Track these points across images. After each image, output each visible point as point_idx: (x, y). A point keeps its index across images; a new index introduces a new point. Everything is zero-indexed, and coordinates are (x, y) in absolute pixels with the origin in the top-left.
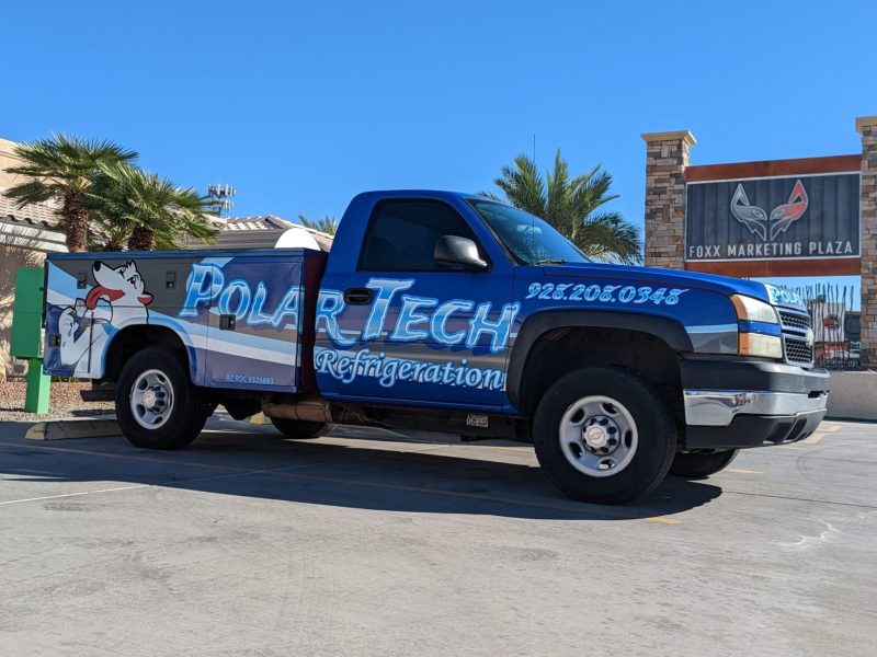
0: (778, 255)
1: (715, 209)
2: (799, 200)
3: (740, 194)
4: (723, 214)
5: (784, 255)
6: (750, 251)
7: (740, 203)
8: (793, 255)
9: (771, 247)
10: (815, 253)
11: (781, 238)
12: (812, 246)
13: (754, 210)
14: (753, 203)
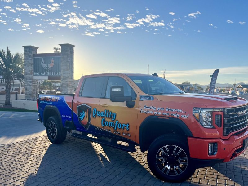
0: (49, 75)
2: (52, 62)
3: (43, 61)
4: (40, 65)
5: (50, 75)
6: (44, 74)
7: (43, 63)
8: (52, 75)
9: (48, 73)
10: (55, 75)
11: (50, 71)
12: (55, 73)
13: (45, 64)
14: (45, 63)
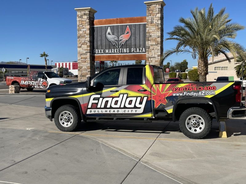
1: (101, 36)
3: (109, 30)
4: (104, 38)
6: (113, 51)
7: (109, 34)
9: (119, 50)
10: (133, 52)
12: (132, 49)
13: (113, 36)
14: (113, 34)
